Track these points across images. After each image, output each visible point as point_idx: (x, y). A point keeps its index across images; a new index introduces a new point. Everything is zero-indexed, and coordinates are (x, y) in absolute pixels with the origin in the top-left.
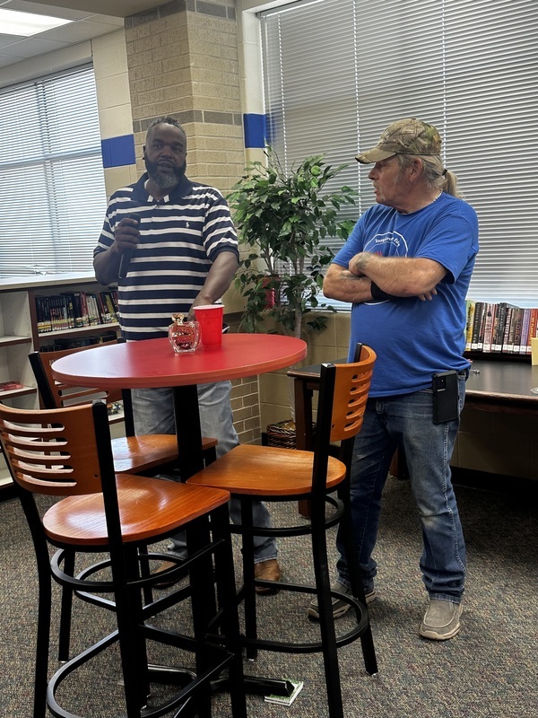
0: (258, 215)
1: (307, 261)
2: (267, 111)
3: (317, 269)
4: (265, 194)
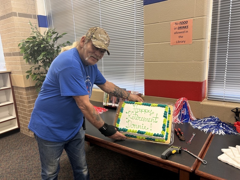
2: (47, 14)
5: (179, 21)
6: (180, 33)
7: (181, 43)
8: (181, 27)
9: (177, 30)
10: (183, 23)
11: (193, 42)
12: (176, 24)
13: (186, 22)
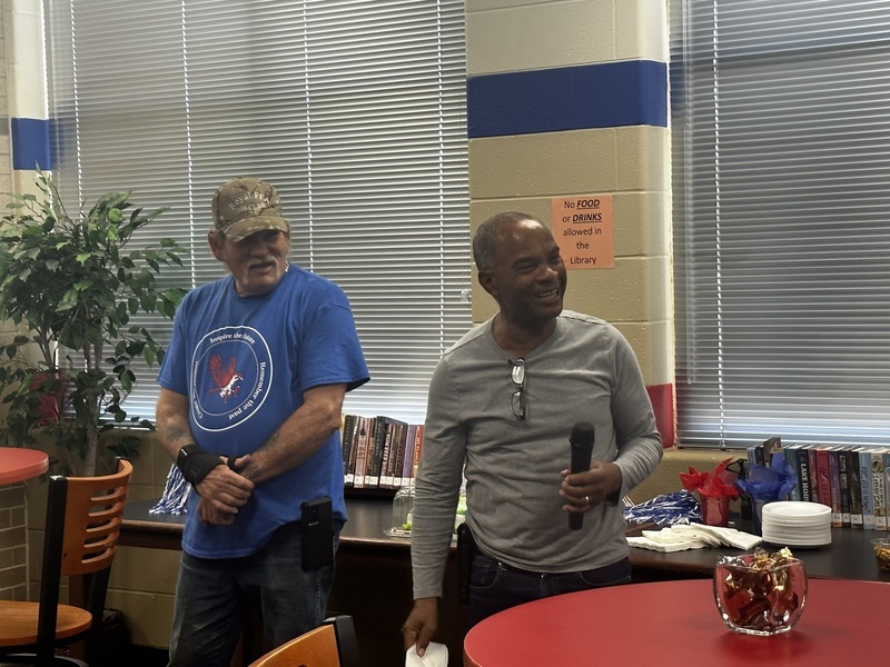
0: (23, 278)
1: (108, 350)
2: (51, 114)
3: (124, 362)
4: (37, 246)
5: (575, 198)
6: (580, 233)
7: (584, 265)
8: (581, 217)
9: (570, 225)
10: (587, 203)
11: (618, 264)
12: (568, 205)
13: (595, 203)
